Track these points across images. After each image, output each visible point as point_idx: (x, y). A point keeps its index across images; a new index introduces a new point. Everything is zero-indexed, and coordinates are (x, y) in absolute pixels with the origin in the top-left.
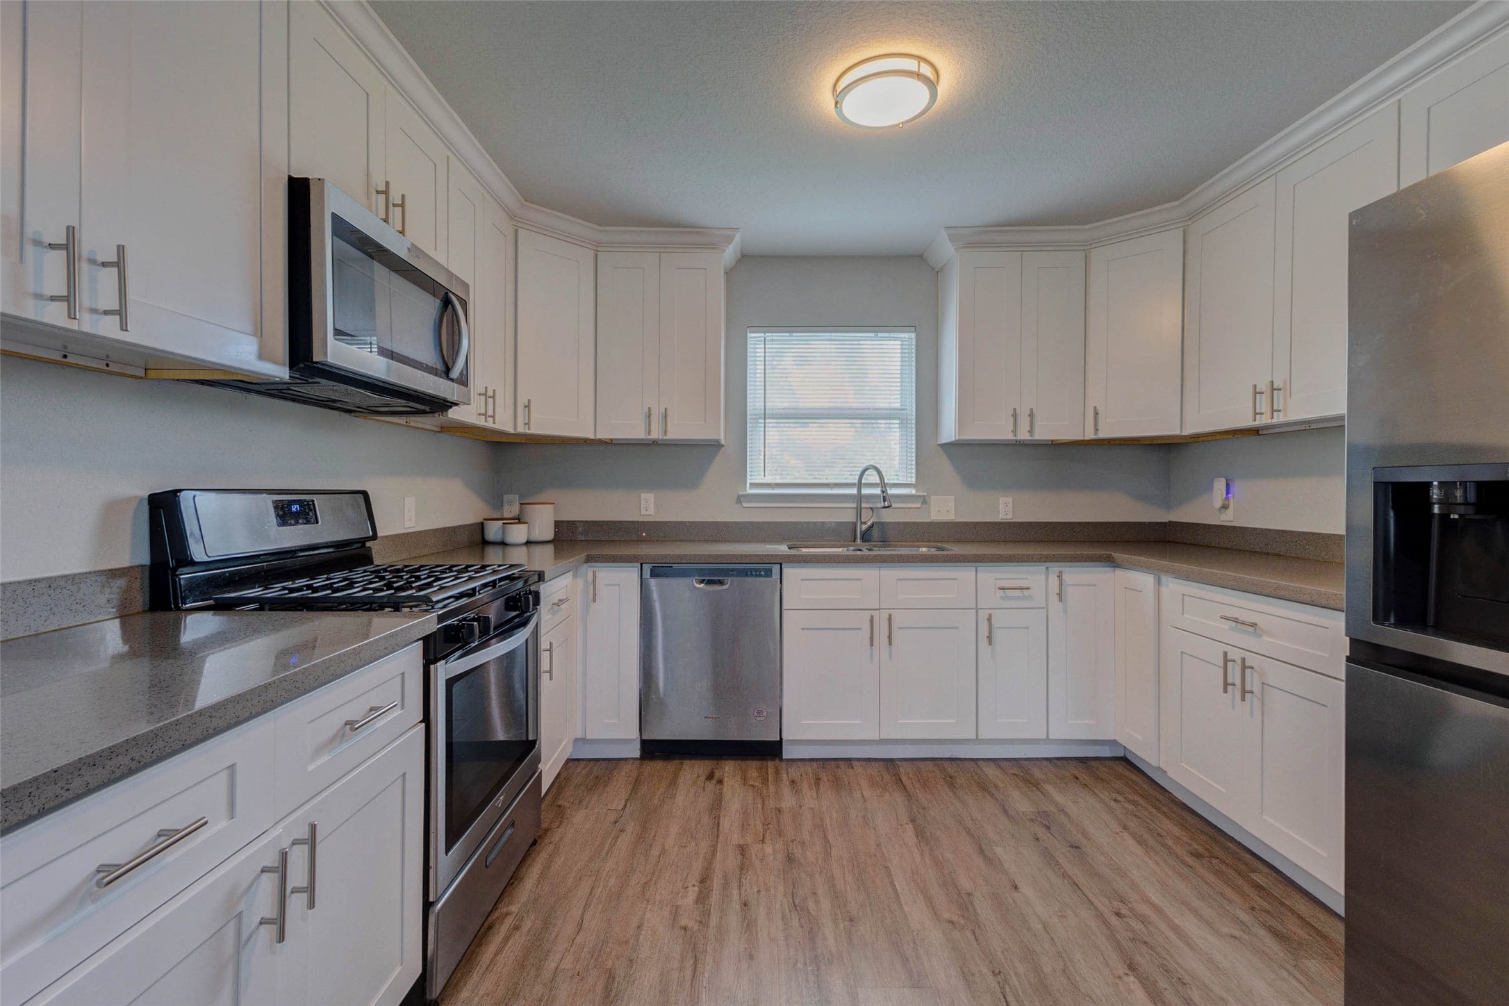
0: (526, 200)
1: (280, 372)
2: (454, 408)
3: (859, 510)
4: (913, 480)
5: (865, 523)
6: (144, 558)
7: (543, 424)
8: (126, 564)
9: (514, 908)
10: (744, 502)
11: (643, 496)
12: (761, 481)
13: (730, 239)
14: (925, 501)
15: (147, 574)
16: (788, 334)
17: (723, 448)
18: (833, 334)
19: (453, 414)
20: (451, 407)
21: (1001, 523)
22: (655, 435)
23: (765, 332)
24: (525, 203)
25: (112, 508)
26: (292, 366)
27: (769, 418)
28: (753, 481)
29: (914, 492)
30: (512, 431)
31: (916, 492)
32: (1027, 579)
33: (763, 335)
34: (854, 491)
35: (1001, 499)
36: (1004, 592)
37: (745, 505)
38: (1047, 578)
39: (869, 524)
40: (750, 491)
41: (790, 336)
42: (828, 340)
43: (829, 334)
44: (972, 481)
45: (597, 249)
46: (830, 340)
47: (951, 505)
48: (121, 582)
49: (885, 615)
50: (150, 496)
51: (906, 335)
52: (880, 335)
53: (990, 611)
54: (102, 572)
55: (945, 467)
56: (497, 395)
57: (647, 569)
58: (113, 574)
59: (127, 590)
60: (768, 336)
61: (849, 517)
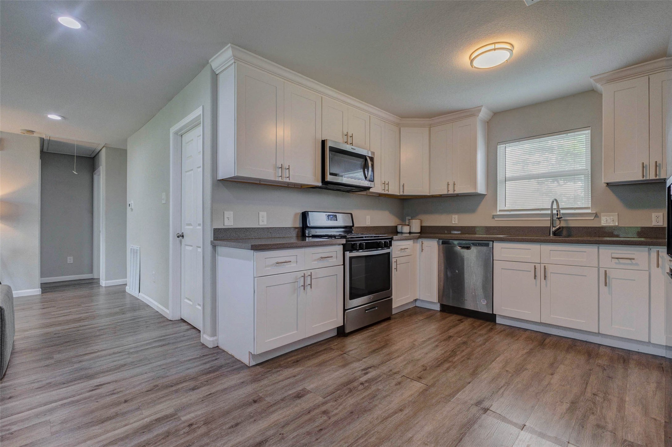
0: (402, 118)
1: (320, 184)
2: (371, 188)
3: (552, 221)
4: (590, 205)
5: (555, 227)
6: (301, 226)
7: (409, 191)
8: (298, 226)
9: (375, 328)
10: (496, 218)
11: (453, 216)
12: (504, 209)
13: (480, 111)
14: (596, 215)
15: (301, 229)
16: (518, 143)
17: (486, 196)
18: (541, 139)
19: (371, 190)
20: (370, 188)
21: (653, 227)
22: (451, 192)
23: (505, 144)
24: (402, 119)
25: (296, 215)
26: (322, 183)
27: (508, 181)
28: (500, 209)
29: (589, 211)
30: (399, 194)
31: (591, 211)
32: (634, 254)
33: (504, 145)
34: (549, 212)
35: (653, 214)
36: (618, 260)
37: (496, 219)
38: (649, 254)
39: (557, 227)
40: (498, 213)
41: (519, 143)
42: (538, 142)
43: (539, 139)
44: (631, 205)
45: (430, 126)
46: (540, 142)
47: (616, 218)
48: (297, 230)
49: (543, 265)
50: (302, 213)
51: (587, 132)
52: (569, 134)
53: (606, 269)
54: (294, 227)
55: (612, 197)
56: (389, 184)
57: (441, 241)
58: (296, 228)
59: (298, 232)
60: (507, 145)
61: (548, 224)
